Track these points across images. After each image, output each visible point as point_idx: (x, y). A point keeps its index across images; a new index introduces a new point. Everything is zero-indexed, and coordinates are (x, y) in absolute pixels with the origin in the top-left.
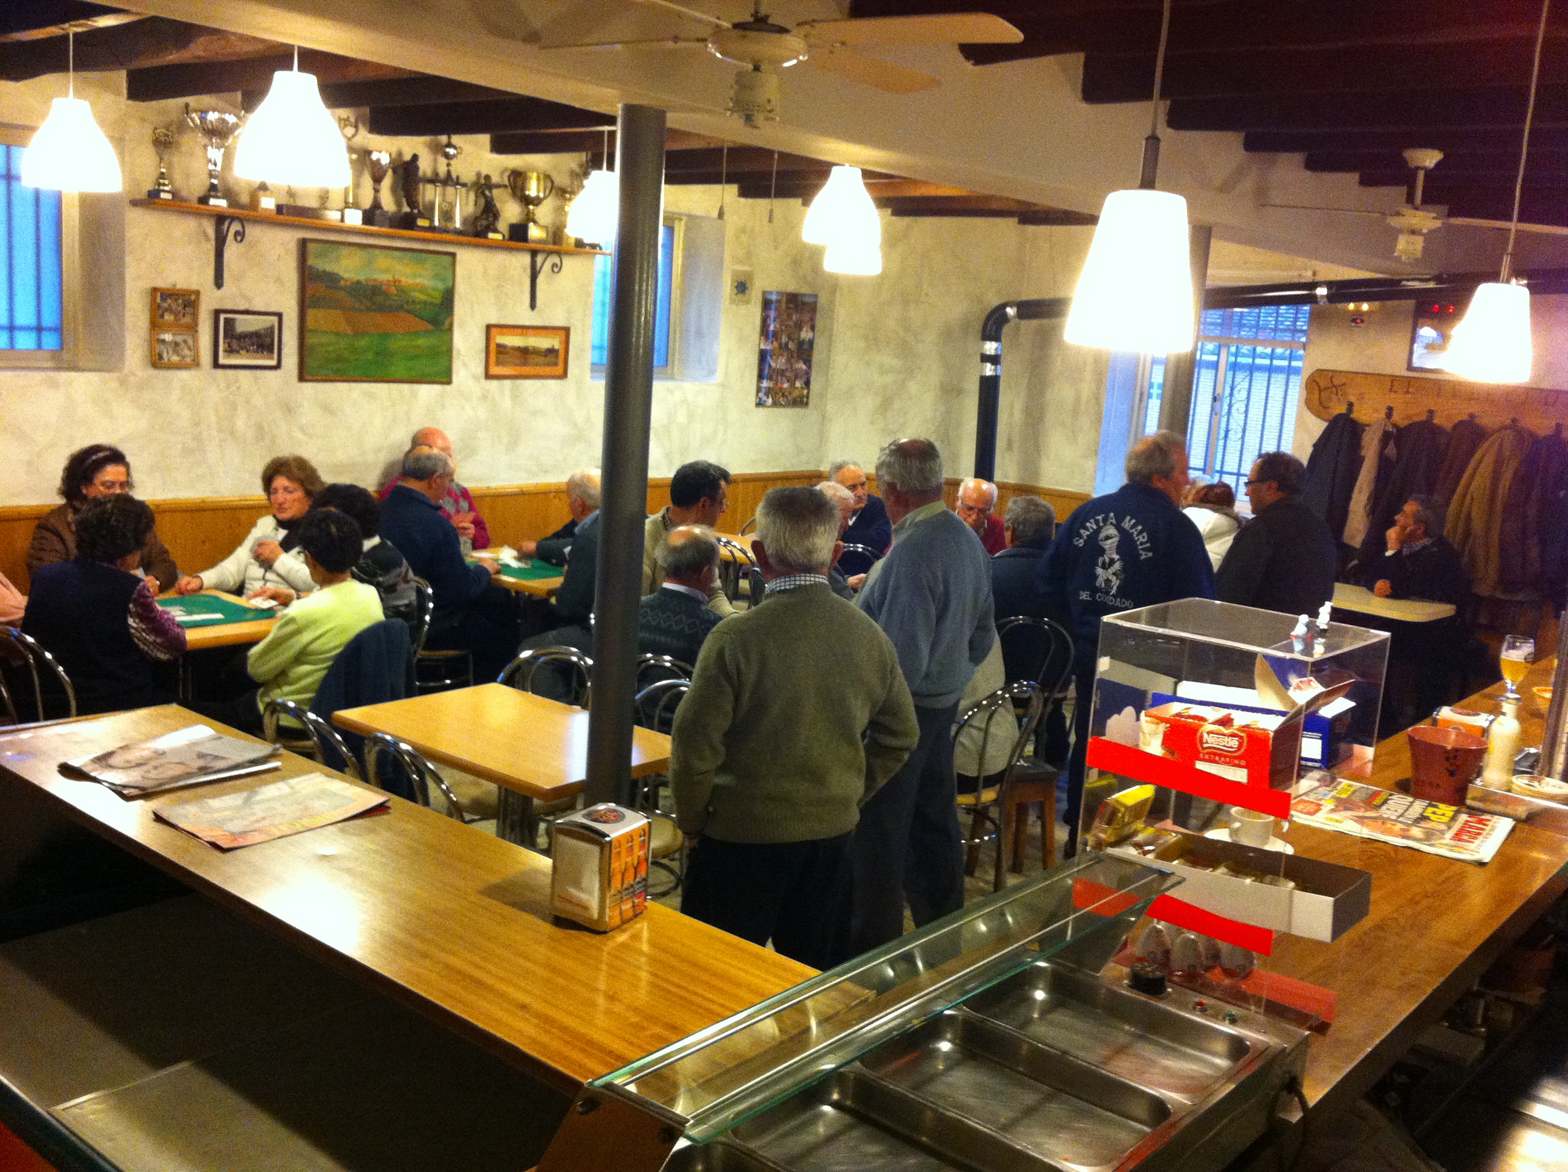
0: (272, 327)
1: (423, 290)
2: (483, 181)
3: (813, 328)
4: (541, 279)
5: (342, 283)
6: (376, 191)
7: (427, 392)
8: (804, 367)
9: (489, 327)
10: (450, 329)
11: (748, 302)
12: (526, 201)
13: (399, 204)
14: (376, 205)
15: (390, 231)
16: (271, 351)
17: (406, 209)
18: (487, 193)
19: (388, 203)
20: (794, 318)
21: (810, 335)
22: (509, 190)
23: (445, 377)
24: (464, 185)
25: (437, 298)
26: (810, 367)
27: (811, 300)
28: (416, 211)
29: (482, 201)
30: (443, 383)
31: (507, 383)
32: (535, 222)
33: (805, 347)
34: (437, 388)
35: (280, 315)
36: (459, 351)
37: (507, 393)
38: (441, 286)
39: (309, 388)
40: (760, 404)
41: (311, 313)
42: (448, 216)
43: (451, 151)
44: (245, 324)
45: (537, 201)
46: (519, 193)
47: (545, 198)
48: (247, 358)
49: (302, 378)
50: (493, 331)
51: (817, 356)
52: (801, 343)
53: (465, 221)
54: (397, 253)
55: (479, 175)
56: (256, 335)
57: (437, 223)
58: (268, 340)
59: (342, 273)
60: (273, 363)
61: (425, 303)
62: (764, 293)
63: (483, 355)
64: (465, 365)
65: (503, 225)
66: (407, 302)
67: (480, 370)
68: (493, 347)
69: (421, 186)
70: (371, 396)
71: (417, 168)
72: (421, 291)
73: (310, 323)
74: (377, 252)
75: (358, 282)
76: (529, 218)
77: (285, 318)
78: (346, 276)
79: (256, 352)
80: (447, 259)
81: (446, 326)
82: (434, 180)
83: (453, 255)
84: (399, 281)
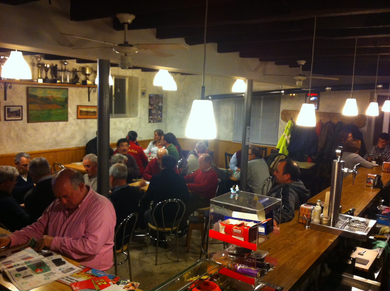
0: (20, 110)
1: (59, 98)
2: (74, 70)
3: (162, 103)
4: (91, 94)
5: (38, 97)
6: (46, 74)
7: (61, 124)
8: (160, 112)
9: (78, 106)
10: (67, 108)
11: (145, 97)
12: (86, 75)
13: (52, 77)
14: (46, 78)
15: (51, 84)
16: (20, 116)
17: (55, 78)
18: (76, 73)
19: (50, 77)
20: (157, 100)
21: (162, 105)
22: (81, 72)
23: (66, 120)
24: (69, 72)
25: (64, 100)
26: (162, 112)
27: (161, 96)
28: (57, 78)
29: (74, 76)
30: (66, 121)
31: (83, 120)
32: (89, 80)
33: (161, 107)
34: (64, 123)
35: (22, 106)
36: (70, 113)
37: (83, 122)
38: (64, 97)
39: (30, 124)
40: (150, 122)
41: (30, 105)
42: (65, 79)
43: (66, 63)
44: (13, 109)
45: (89, 75)
46: (84, 73)
47: (91, 74)
48: (14, 118)
49: (28, 122)
50: (79, 107)
51: (164, 110)
52: (159, 107)
53: (70, 80)
54: (52, 89)
55: (73, 69)
56: (16, 112)
57: (63, 81)
58: (19, 113)
59: (38, 95)
60: (20, 118)
61: (60, 101)
62: (149, 95)
63: (76, 114)
64: (72, 116)
65: (80, 81)
66: (56, 101)
67: (76, 117)
68: (79, 111)
69: (58, 72)
70: (47, 126)
71: (57, 68)
72: (59, 99)
73: (30, 108)
74: (47, 89)
75: (42, 97)
76: (87, 79)
77: (23, 107)
78: (39, 95)
79: (16, 116)
80: (66, 90)
81: (66, 107)
82: (62, 70)
83: (67, 89)
84: (53, 96)
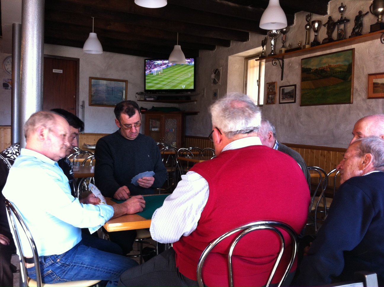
0: (293, 90)
1: (340, 66)
7: (343, 107)
12: (376, 14)
14: (315, 40)
16: (293, 98)
31: (380, 101)
35: (295, 85)
37: (380, 105)
38: (347, 63)
39: (303, 108)
41: (303, 83)
43: (342, 9)
48: (287, 100)
49: (301, 105)
50: (371, 77)
54: (330, 55)
56: (289, 93)
58: (292, 94)
60: (293, 101)
61: (340, 72)
66: (334, 73)
67: (366, 96)
68: (371, 85)
73: (302, 87)
74: (323, 57)
75: (317, 69)
78: (312, 68)
79: (289, 98)
81: (349, 80)
82: (337, 23)
84: (331, 66)
